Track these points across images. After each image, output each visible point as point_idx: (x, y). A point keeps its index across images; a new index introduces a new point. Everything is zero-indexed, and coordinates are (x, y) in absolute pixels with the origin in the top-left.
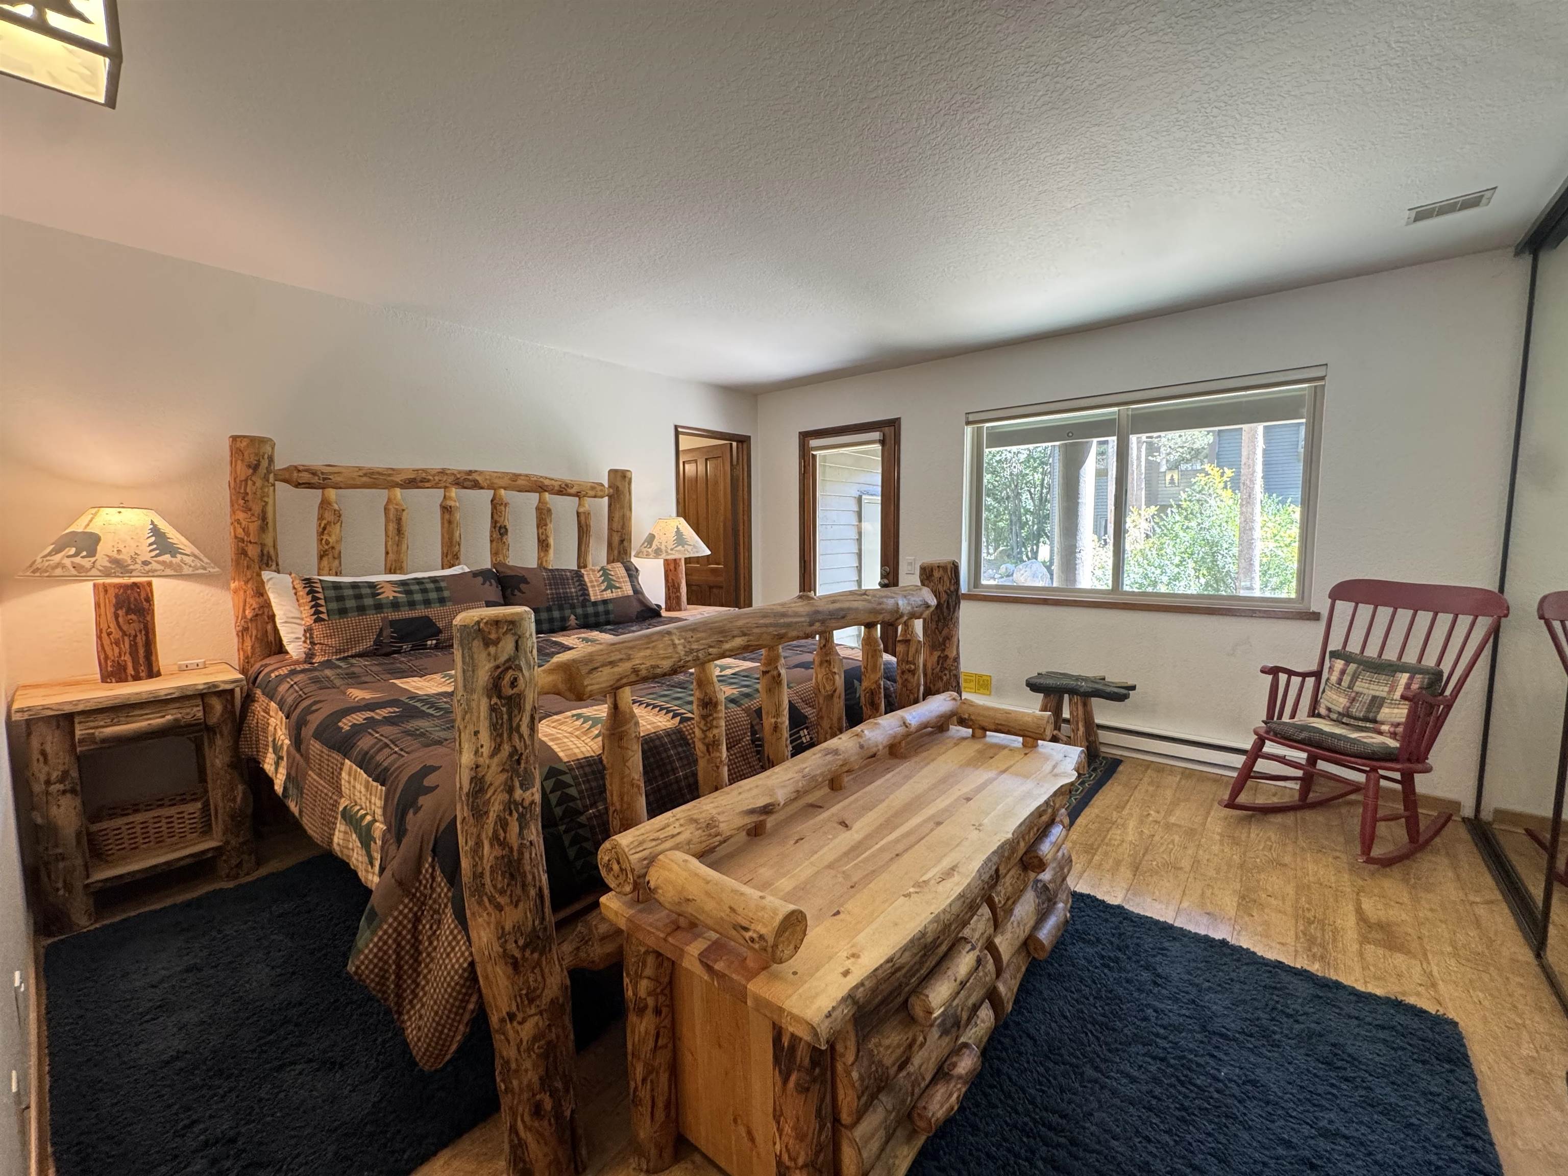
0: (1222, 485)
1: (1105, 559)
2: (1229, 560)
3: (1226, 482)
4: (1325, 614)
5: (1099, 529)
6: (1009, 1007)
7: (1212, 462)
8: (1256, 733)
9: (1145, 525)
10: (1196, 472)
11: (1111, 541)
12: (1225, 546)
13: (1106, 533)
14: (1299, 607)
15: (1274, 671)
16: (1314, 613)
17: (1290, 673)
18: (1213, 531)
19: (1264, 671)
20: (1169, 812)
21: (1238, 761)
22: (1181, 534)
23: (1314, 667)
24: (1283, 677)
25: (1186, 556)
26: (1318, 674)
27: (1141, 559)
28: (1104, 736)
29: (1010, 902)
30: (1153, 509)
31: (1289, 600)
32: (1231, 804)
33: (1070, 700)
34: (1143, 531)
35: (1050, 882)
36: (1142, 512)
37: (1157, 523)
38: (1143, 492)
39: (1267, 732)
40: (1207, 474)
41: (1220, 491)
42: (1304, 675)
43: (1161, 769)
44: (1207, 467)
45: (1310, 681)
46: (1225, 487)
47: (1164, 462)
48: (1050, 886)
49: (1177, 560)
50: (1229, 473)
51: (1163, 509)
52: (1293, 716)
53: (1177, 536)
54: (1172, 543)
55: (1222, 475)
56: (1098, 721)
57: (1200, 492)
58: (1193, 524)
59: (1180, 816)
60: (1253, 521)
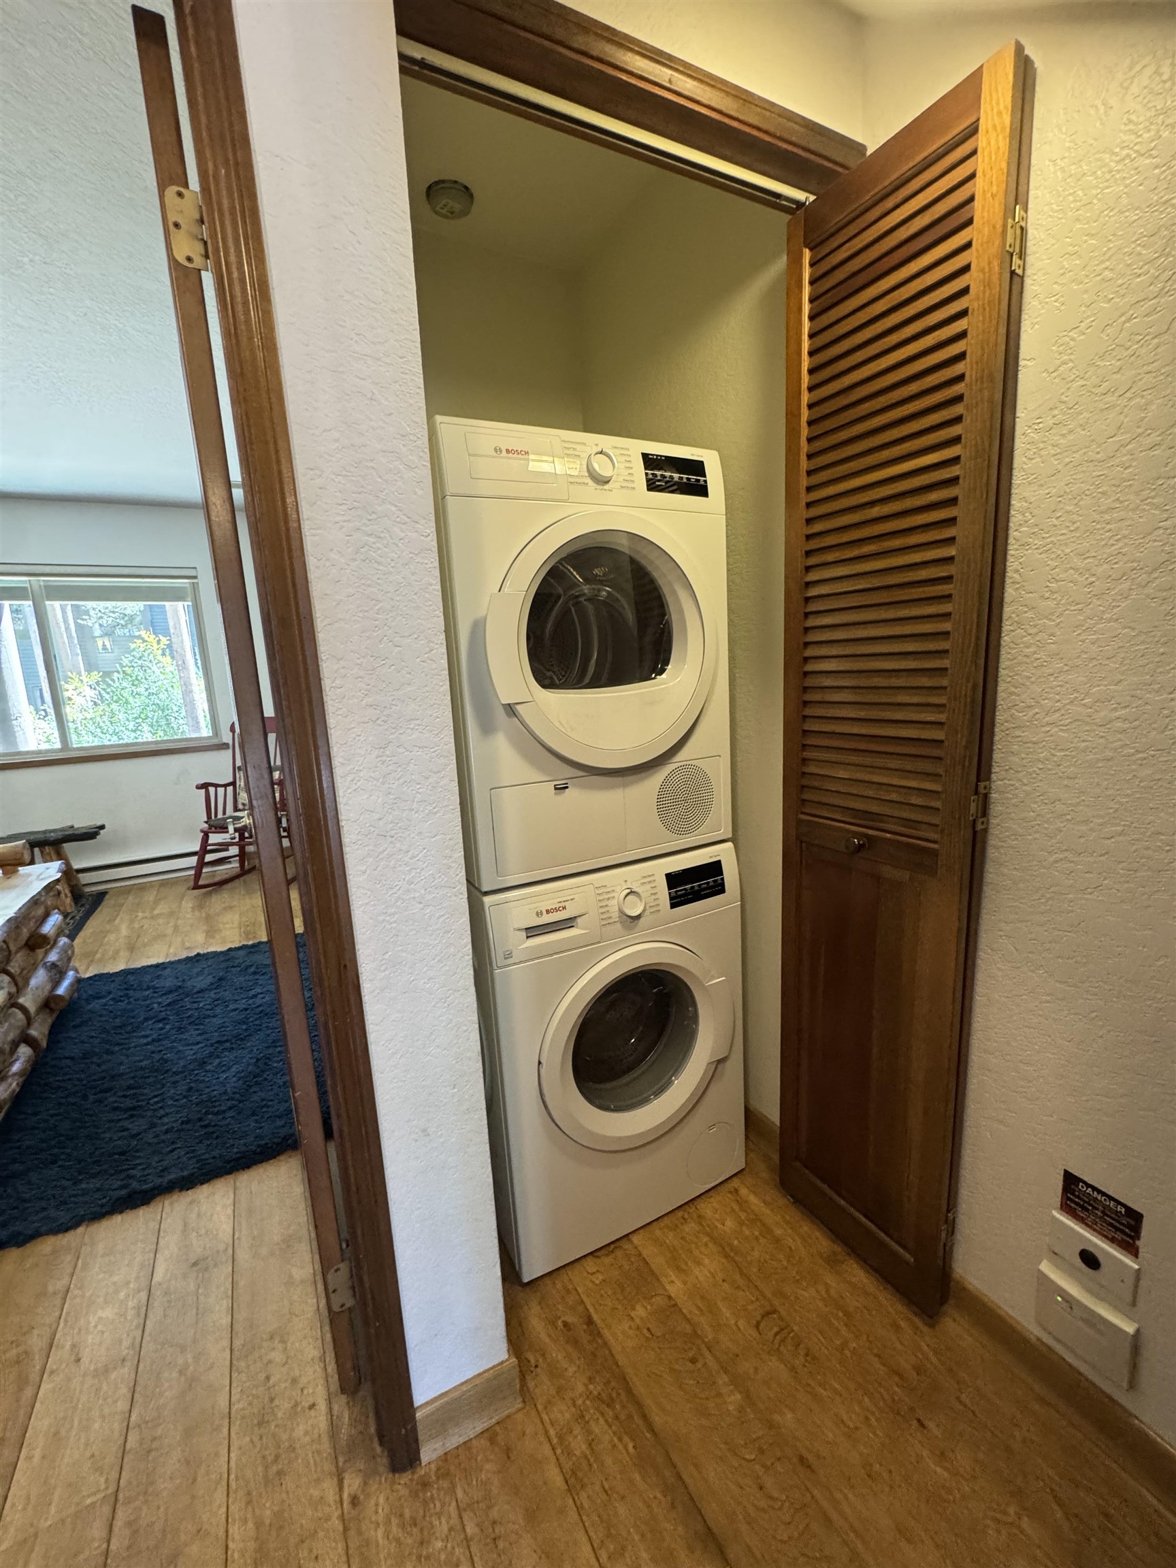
0: (160, 652)
1: (49, 731)
2: (181, 722)
3: (163, 649)
4: (231, 743)
5: (34, 697)
6: (44, 1044)
7: (147, 629)
8: (202, 831)
9: (90, 693)
10: (132, 638)
11: (51, 711)
12: (175, 709)
13: (43, 702)
14: (215, 741)
15: (205, 786)
16: (225, 744)
17: (216, 786)
18: (161, 696)
19: (199, 787)
20: (153, 909)
21: (193, 861)
22: (131, 699)
23: (231, 780)
24: (212, 790)
25: (140, 720)
26: (233, 784)
27: (93, 729)
28: (85, 878)
29: (25, 972)
30: (96, 676)
31: (209, 738)
32: (196, 887)
33: (42, 853)
34: (89, 699)
35: (59, 960)
36: (83, 678)
37: (104, 689)
38: (80, 658)
39: (210, 828)
40: (144, 641)
41: (160, 658)
42: (225, 786)
43: (142, 888)
44: (143, 633)
45: (230, 789)
46: (163, 654)
47: (97, 626)
48: (59, 963)
49: (131, 726)
50: (164, 640)
51: (107, 674)
52: (224, 813)
53: (127, 702)
54: (123, 710)
55: (159, 642)
56: (76, 866)
57: (140, 658)
58: (141, 690)
59: (162, 908)
60: (191, 685)
